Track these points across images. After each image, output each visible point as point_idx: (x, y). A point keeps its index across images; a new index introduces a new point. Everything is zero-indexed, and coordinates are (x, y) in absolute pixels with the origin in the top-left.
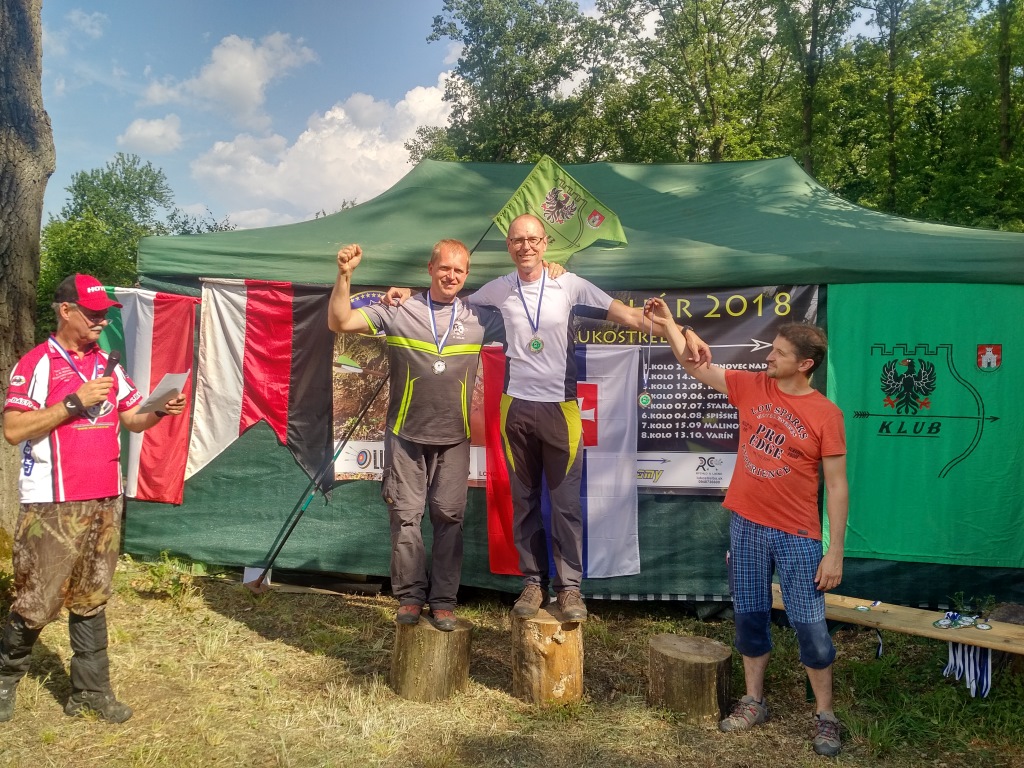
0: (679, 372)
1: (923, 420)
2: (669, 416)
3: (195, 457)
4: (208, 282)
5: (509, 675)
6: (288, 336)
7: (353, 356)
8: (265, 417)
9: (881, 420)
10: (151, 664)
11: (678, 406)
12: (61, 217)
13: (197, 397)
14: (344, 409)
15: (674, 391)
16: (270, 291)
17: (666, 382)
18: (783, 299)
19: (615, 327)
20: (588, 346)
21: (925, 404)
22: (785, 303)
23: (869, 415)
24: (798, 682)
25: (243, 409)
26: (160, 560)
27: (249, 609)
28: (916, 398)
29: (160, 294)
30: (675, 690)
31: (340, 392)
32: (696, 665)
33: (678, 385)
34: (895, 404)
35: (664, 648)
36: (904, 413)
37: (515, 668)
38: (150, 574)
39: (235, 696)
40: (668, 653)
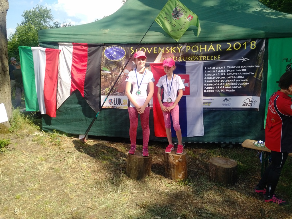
0: (217, 69)
2: (214, 85)
4: (60, 44)
5: (164, 170)
6: (86, 61)
7: (108, 67)
8: (77, 88)
10: (51, 168)
11: (216, 81)
12: (21, 24)
13: (58, 82)
14: (104, 85)
15: (215, 76)
16: (81, 46)
17: (213, 73)
18: (253, 43)
19: (195, 55)
20: (186, 62)
22: (254, 45)
24: (257, 170)
25: (71, 86)
26: (53, 132)
27: (81, 147)
29: (47, 49)
30: (219, 176)
31: (103, 79)
32: (226, 168)
33: (217, 74)
35: (215, 162)
37: (166, 169)
38: (51, 137)
39: (78, 179)
40: (217, 164)
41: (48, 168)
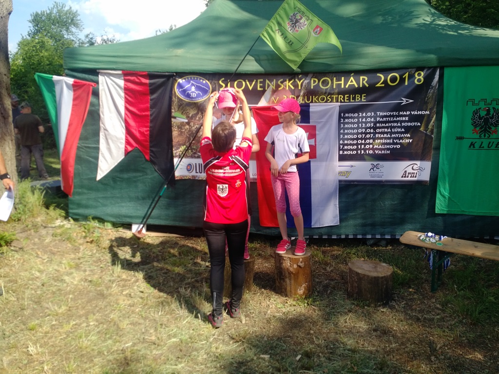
0: (360, 117)
1: (493, 140)
2: (355, 142)
3: (102, 168)
4: (102, 73)
5: (274, 282)
6: (147, 102)
7: (182, 112)
8: (137, 146)
9: (470, 141)
10: (86, 280)
11: (360, 136)
12: (28, 37)
13: (101, 136)
14: (178, 141)
15: (358, 128)
16: (137, 77)
17: (354, 123)
18: (419, 75)
19: (326, 93)
20: (311, 104)
21: (495, 132)
22: (421, 77)
23: (464, 138)
24: (425, 281)
25: (126, 142)
26: (88, 221)
27: (136, 246)
28: (490, 128)
29: (76, 80)
30: (363, 290)
31: (176, 132)
32: (375, 277)
33: (360, 125)
34: (479, 132)
35: (357, 268)
36: (483, 137)
37: (277, 280)
38: (83, 229)
39: (132, 297)
40: (359, 271)
41: (82, 280)
